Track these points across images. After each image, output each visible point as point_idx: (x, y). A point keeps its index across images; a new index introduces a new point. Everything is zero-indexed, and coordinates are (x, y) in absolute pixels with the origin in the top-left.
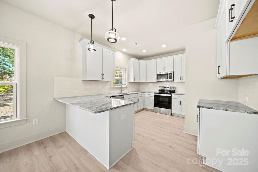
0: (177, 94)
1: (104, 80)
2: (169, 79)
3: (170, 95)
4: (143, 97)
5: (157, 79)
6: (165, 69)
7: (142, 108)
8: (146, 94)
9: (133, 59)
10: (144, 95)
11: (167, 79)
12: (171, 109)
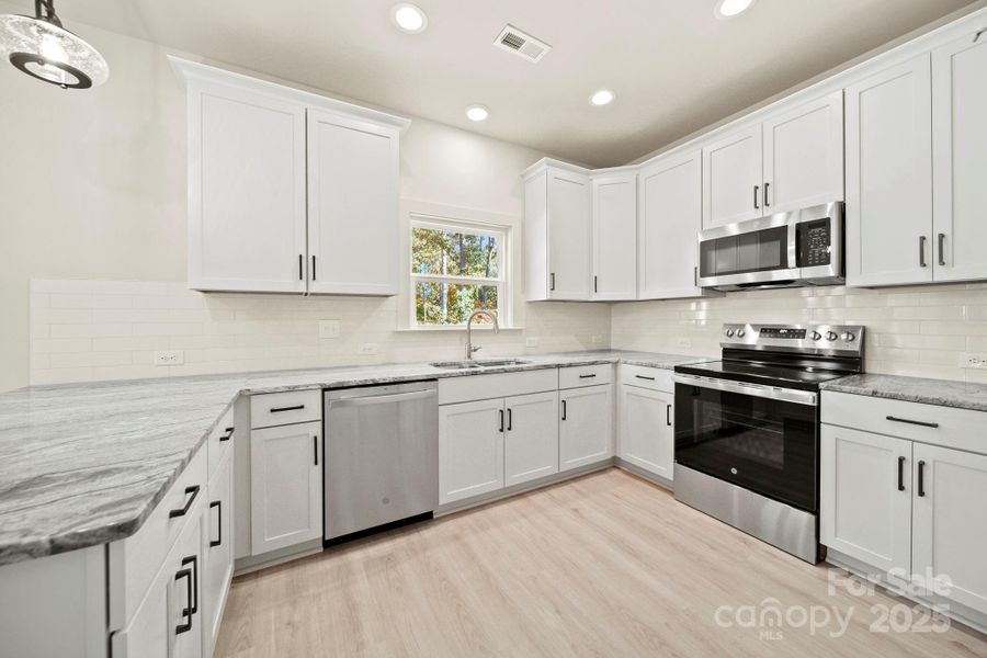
0: (874, 394)
1: (315, 287)
2: (799, 264)
3: (805, 397)
4: (608, 388)
5: (704, 272)
6: (762, 196)
7: (604, 454)
8: (628, 372)
9: (545, 166)
10: (616, 375)
11: (784, 265)
12: (816, 513)
